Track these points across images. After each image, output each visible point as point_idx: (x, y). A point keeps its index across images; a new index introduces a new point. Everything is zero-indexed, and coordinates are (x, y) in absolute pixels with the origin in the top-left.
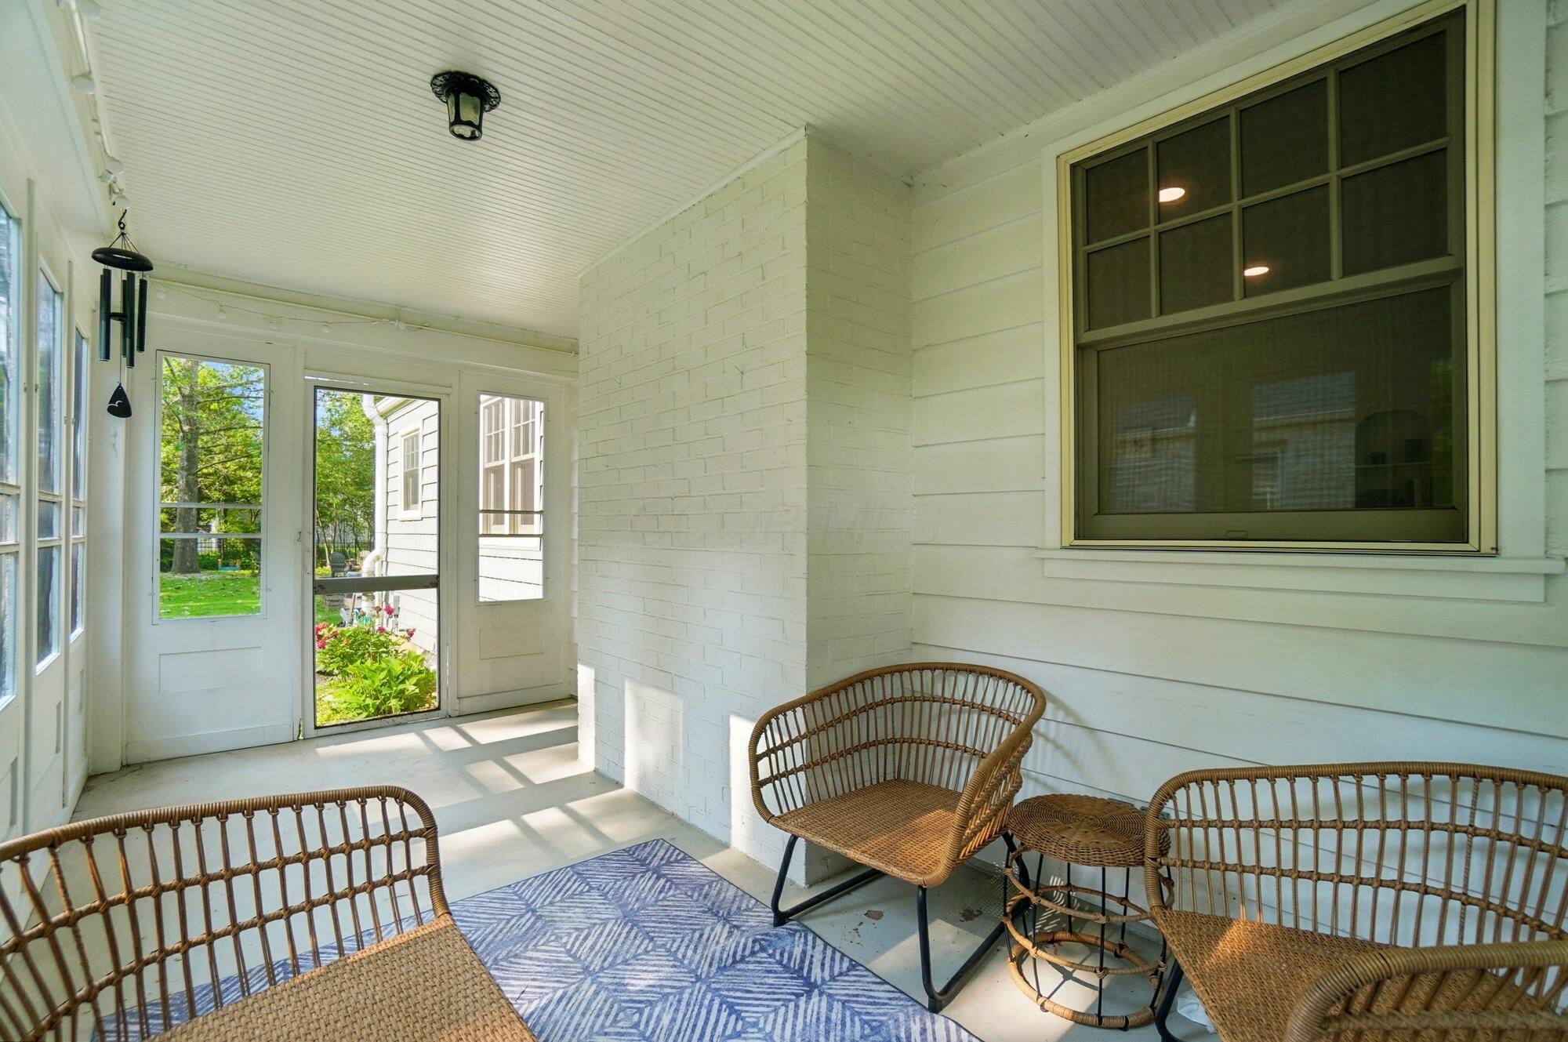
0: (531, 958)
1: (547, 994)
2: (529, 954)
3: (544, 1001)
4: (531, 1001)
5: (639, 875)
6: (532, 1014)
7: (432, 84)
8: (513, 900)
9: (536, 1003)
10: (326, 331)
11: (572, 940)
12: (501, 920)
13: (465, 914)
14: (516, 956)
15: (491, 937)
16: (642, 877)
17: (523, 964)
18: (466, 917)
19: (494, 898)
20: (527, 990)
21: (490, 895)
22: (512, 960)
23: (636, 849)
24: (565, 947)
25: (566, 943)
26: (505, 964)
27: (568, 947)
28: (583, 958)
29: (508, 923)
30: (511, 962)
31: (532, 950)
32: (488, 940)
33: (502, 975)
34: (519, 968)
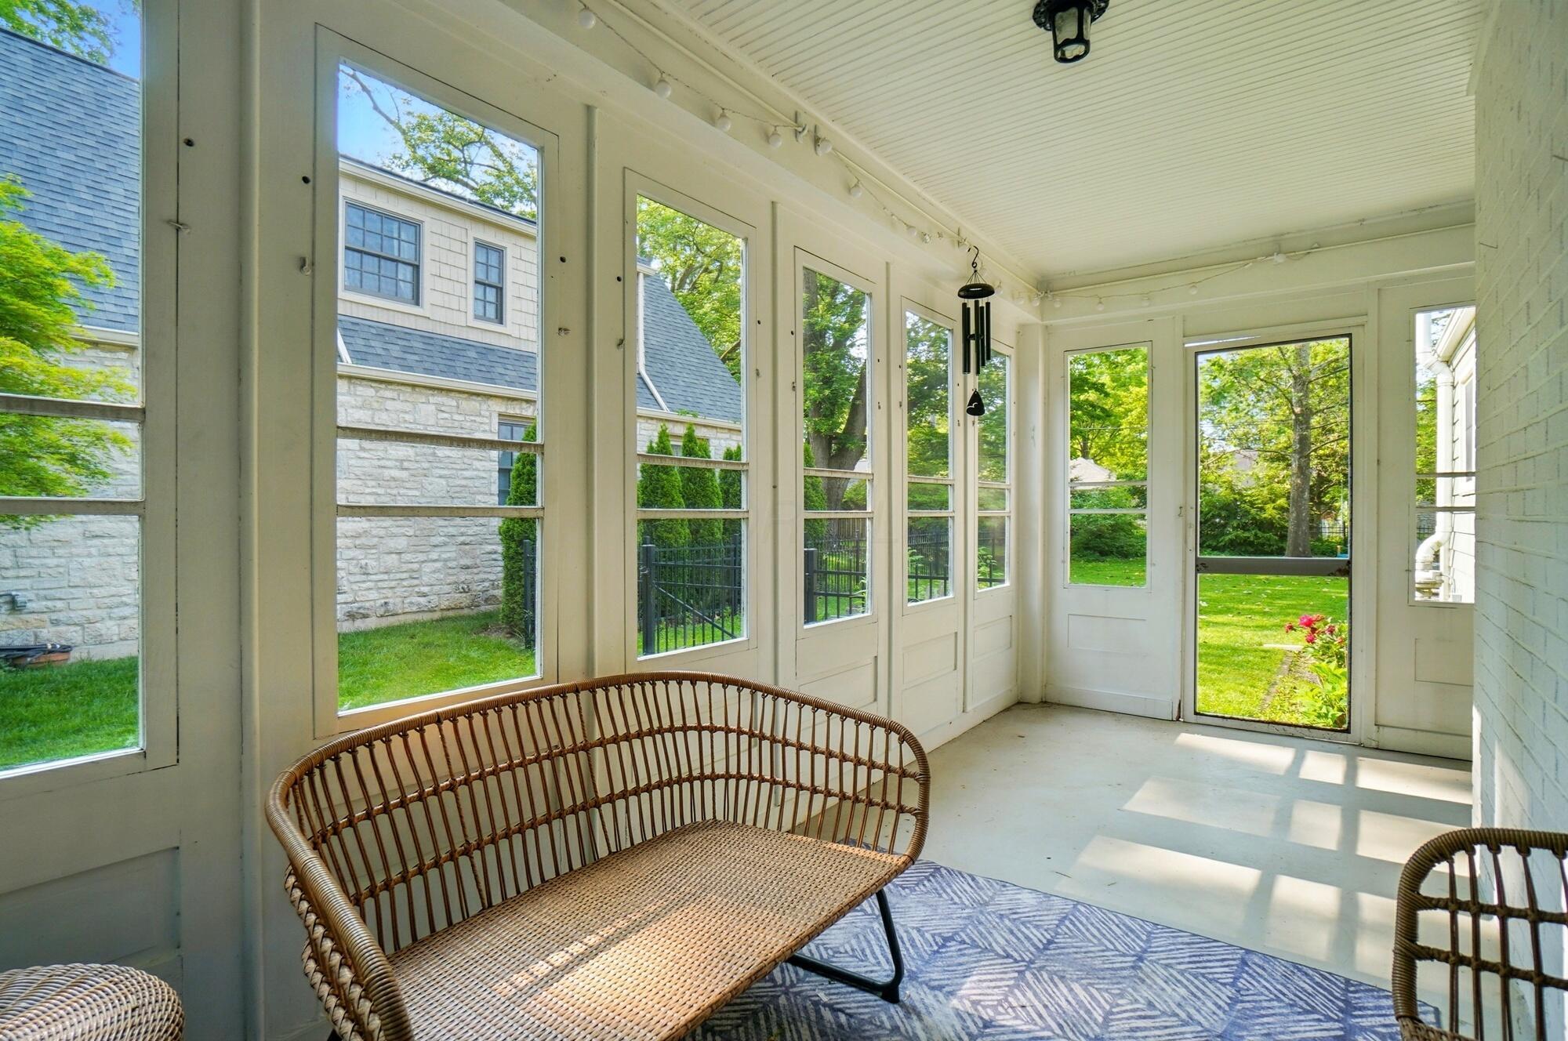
0: (1071, 990)
1: (1036, 1024)
2: (1076, 987)
3: (1025, 1028)
4: (1016, 1018)
5: (1316, 1016)
6: (1003, 1026)
7: (1040, 25)
8: (1138, 937)
9: (1019, 1022)
10: (1194, 292)
11: (1129, 1007)
12: (1102, 944)
13: (1083, 919)
14: (1062, 978)
15: (1071, 950)
16: (1319, 1020)
17: (1059, 989)
18: (1081, 923)
19: (1124, 924)
20: (1029, 1009)
21: (1127, 921)
22: (1056, 979)
23: (1367, 991)
24: (1112, 1007)
25: (1118, 1005)
26: (1045, 976)
27: (1114, 1010)
28: (1111, 1029)
29: (1103, 951)
30: (1052, 980)
31: (1081, 985)
32: (1066, 951)
33: (1031, 982)
34: (1051, 988)
